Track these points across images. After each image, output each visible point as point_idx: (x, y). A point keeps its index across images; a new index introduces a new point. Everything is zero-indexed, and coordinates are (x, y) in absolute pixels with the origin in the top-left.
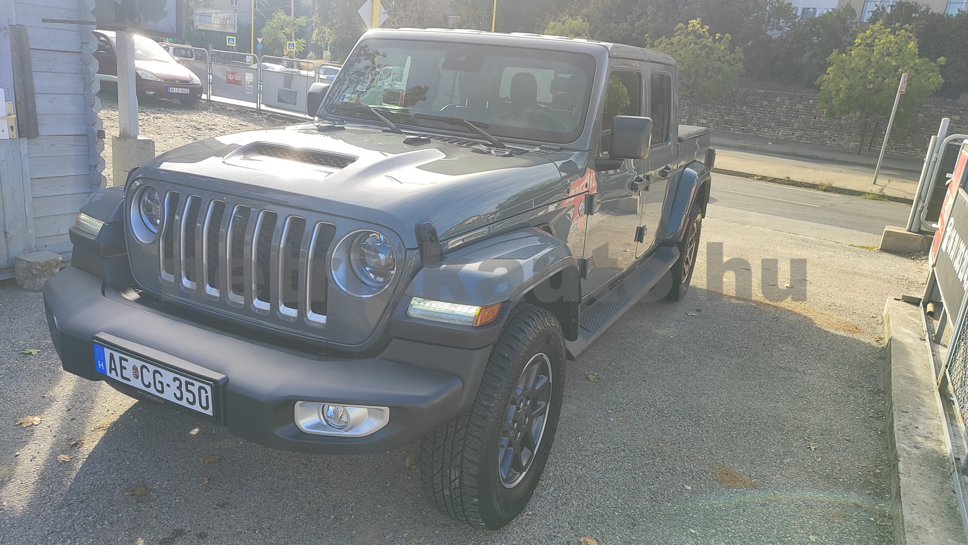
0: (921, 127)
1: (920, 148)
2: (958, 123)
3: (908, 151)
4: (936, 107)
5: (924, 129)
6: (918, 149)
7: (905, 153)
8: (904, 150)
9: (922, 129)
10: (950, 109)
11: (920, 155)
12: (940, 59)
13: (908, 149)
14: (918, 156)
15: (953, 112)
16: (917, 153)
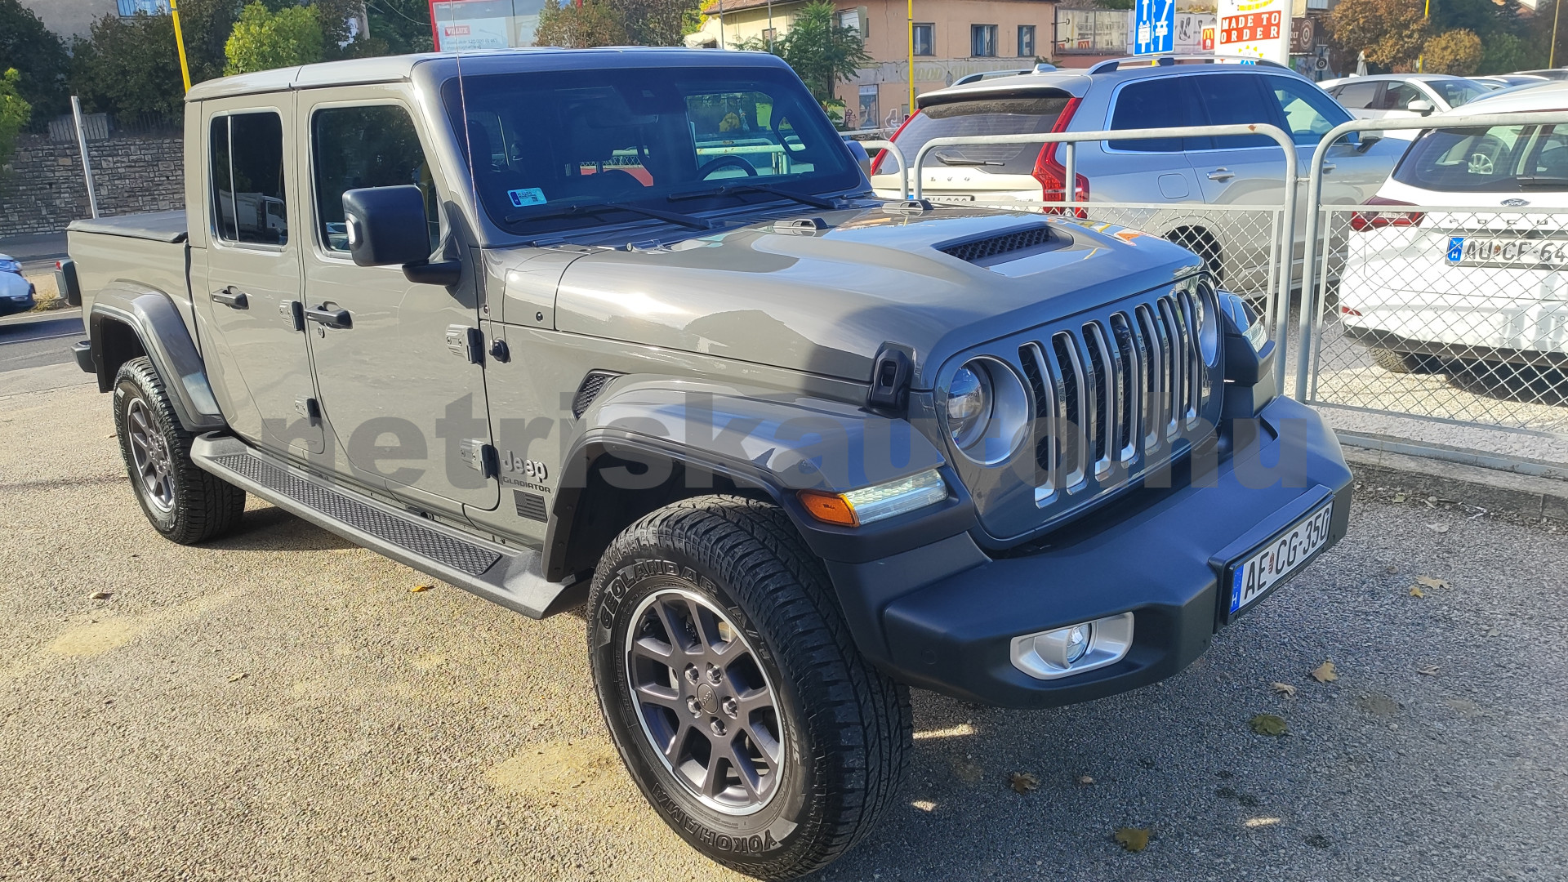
0: (18, 185)
1: (34, 219)
2: (74, 170)
3: (17, 227)
4: (26, 150)
5: (25, 188)
6: (32, 222)
7: (12, 232)
8: (9, 228)
9: (21, 188)
10: (49, 149)
11: (39, 229)
12: (9, 71)
13: (15, 225)
14: (37, 232)
15: (56, 154)
16: (33, 228)
